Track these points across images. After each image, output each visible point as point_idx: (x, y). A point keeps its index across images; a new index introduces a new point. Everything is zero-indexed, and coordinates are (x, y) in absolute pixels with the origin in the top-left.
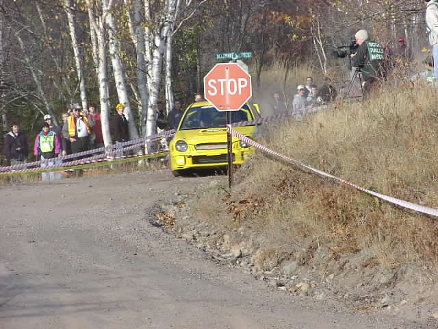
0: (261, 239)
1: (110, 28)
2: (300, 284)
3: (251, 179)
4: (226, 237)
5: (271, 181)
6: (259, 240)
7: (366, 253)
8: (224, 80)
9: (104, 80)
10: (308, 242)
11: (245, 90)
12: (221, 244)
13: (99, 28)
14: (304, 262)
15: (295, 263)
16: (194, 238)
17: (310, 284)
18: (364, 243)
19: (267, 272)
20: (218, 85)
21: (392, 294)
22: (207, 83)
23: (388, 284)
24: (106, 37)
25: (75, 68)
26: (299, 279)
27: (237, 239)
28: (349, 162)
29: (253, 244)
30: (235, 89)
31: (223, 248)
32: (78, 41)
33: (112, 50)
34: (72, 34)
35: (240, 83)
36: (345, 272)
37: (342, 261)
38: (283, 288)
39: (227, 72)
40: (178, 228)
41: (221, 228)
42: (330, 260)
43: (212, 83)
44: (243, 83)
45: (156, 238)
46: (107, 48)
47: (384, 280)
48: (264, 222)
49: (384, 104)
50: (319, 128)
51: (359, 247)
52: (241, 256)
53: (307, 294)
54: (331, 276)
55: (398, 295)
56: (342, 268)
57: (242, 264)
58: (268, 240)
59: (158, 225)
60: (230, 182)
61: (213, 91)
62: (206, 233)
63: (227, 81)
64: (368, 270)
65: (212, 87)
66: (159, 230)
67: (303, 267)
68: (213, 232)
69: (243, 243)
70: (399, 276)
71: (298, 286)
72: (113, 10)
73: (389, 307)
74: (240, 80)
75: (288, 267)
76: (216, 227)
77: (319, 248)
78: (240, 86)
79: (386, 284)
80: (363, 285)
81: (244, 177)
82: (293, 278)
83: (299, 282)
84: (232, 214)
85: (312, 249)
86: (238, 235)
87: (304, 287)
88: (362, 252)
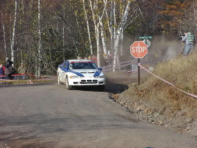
0: (147, 104)
1: (102, 27)
2: (160, 121)
3: (146, 83)
4: (135, 103)
5: (153, 83)
6: (147, 105)
7: (183, 111)
8: (138, 47)
9: (99, 45)
10: (163, 106)
11: (145, 51)
12: (133, 106)
13: (97, 27)
14: (161, 113)
15: (158, 114)
16: (124, 103)
17: (163, 122)
18: (183, 107)
19: (148, 116)
20: (135, 49)
21: (191, 126)
22: (131, 48)
23: (190, 122)
24: (100, 30)
25: (89, 41)
26: (159, 119)
27: (139, 104)
28: (180, 78)
29: (145, 106)
30: (142, 50)
31: (134, 107)
32: (90, 31)
33: (102, 35)
34: (88, 29)
35: (143, 48)
36: (176, 117)
37: (175, 113)
38: (153, 122)
39: (139, 44)
40: (119, 99)
41: (134, 100)
42: (171, 113)
43: (133, 48)
44: (144, 48)
45: (110, 103)
46: (100, 34)
47: (188, 120)
48: (149, 98)
49: (194, 57)
50: (171, 65)
51: (181, 108)
52: (140, 110)
53: (162, 125)
54: (171, 119)
55: (193, 126)
56: (175, 116)
57: (140, 113)
58: (150, 105)
59: (112, 98)
60: (139, 83)
61: (133, 51)
62: (129, 101)
63: (139, 47)
64: (183, 117)
65: (134, 49)
66: (112, 100)
67: (161, 115)
68: (131, 101)
69: (141, 106)
70: (194, 119)
71: (159, 122)
72: (102, 21)
73: (189, 130)
74: (143, 47)
75: (156, 115)
76: (133, 100)
77: (167, 108)
78: (143, 49)
79: (189, 122)
80: (181, 122)
81: (144, 82)
82: (157, 119)
83: (159, 120)
84: (138, 95)
85: (165, 109)
86: (140, 103)
87: (161, 122)
88: (182, 110)
